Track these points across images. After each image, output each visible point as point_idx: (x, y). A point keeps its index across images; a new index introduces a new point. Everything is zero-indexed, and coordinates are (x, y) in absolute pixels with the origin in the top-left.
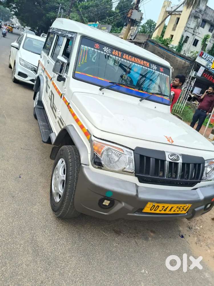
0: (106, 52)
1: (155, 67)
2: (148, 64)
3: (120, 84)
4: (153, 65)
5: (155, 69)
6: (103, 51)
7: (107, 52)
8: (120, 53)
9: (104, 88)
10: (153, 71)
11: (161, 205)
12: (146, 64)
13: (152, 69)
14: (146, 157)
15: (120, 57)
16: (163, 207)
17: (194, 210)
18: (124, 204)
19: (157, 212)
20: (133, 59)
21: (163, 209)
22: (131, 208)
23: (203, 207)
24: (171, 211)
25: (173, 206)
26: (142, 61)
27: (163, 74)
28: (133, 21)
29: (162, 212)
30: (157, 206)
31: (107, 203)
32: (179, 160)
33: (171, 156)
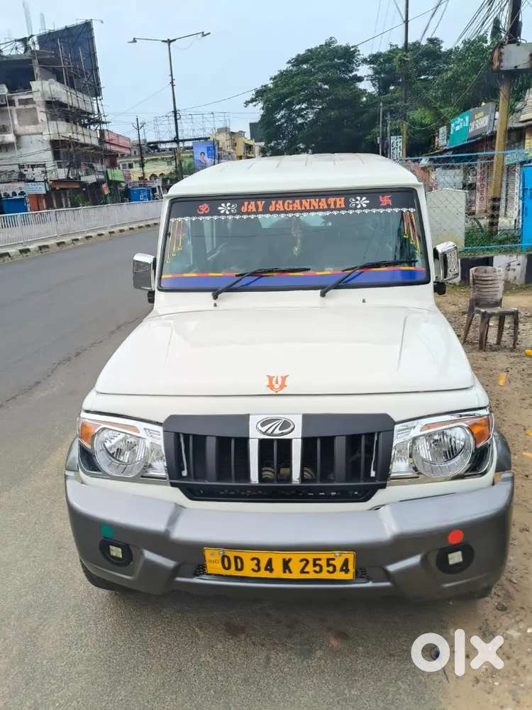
0: (225, 214)
1: (364, 201)
2: (341, 201)
3: (262, 273)
4: (359, 198)
5: (364, 205)
6: (218, 213)
7: (227, 213)
8: (261, 204)
9: (220, 293)
10: (359, 212)
11: (246, 556)
12: (335, 202)
13: (355, 208)
14: (194, 436)
15: (261, 213)
16: (256, 562)
17: (386, 572)
18: (148, 555)
19: (247, 572)
20: (295, 205)
21: (258, 565)
22: (170, 563)
23: (415, 560)
24: (290, 572)
25: (287, 555)
26: (323, 200)
27: (389, 210)
28: (514, 74)
29: (264, 574)
30: (236, 558)
31: (116, 552)
32: (290, 432)
33: (264, 424)
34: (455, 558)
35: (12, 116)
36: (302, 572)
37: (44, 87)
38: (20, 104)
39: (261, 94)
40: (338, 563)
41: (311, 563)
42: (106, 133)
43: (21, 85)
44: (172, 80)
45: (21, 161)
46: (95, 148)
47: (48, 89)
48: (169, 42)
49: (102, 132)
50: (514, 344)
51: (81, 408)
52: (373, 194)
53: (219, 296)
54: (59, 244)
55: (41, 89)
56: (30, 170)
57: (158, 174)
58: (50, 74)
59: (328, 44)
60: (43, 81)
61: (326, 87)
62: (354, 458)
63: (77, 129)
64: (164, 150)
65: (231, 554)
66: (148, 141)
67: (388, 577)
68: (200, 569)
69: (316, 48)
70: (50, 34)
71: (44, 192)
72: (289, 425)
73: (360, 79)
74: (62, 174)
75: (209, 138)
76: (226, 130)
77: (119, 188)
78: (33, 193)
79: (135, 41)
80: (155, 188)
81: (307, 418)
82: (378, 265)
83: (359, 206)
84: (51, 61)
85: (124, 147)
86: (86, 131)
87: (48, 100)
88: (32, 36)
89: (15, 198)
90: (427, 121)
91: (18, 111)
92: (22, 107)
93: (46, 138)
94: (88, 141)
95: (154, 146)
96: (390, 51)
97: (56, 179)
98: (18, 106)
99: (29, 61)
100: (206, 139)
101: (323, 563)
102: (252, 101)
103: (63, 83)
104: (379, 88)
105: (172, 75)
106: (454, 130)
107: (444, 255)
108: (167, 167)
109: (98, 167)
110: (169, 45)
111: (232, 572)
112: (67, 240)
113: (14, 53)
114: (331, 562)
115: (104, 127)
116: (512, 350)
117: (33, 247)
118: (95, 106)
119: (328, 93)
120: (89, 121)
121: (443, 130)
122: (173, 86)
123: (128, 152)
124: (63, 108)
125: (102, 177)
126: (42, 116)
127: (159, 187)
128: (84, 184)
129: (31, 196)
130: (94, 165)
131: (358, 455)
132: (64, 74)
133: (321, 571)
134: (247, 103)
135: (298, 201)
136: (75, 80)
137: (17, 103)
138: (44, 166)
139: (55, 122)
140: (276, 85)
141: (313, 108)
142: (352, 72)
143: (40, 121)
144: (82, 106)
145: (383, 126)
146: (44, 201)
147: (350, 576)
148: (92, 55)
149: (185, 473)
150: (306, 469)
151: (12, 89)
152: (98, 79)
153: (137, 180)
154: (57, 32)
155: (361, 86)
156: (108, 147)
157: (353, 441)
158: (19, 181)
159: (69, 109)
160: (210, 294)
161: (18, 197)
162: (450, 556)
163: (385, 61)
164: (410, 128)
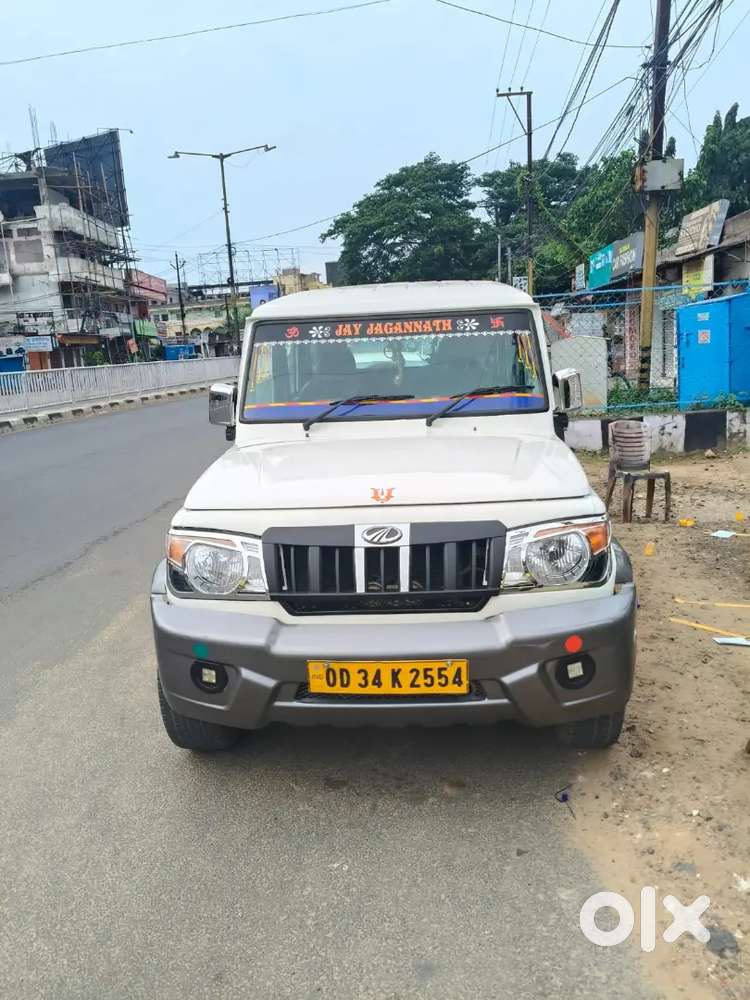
0: (317, 338)
1: (473, 324)
2: (447, 324)
3: (360, 400)
4: (467, 320)
5: (474, 328)
6: (310, 337)
7: (320, 336)
8: (357, 327)
9: (312, 422)
10: (468, 334)
11: (353, 668)
12: (441, 325)
13: (464, 331)
14: (295, 547)
15: (357, 336)
16: (363, 674)
17: (502, 684)
18: (246, 673)
19: (354, 689)
20: (396, 328)
21: (365, 678)
22: (270, 683)
23: (532, 670)
24: (400, 686)
25: (396, 666)
26: (428, 322)
27: (501, 333)
28: (661, 196)
29: (372, 690)
30: (342, 671)
31: (210, 676)
32: (397, 540)
33: (370, 532)
34: (575, 670)
35: (8, 251)
36: (413, 685)
37: (52, 214)
38: (19, 236)
39: (341, 225)
40: (451, 673)
41: (422, 674)
42: (134, 274)
43: (22, 211)
44: (226, 204)
45: (19, 308)
46: (119, 293)
47: (57, 216)
48: (222, 157)
49: (129, 272)
50: (667, 515)
51: (170, 525)
52: (483, 315)
53: (311, 427)
54: (75, 412)
55: (48, 215)
56: (32, 320)
57: (202, 328)
58: (61, 196)
59: (429, 162)
60: (52, 206)
61: (427, 216)
62: (465, 571)
63: (95, 268)
64: (211, 297)
65: (337, 667)
66: (189, 284)
67: (505, 690)
68: (302, 691)
69: (413, 167)
70: (62, 146)
71: (51, 349)
72: (397, 533)
73: (473, 206)
74: (74, 326)
75: (272, 282)
76: (295, 271)
77: (150, 346)
78: (34, 350)
79: (177, 155)
80: (199, 347)
81: (415, 527)
82: (490, 391)
83: (468, 329)
84: (63, 181)
85: (157, 292)
86: (107, 271)
87: (58, 230)
88: (37, 149)
89: (10, 356)
90: (560, 258)
91: (17, 245)
92: (23, 239)
93: (53, 279)
94: (109, 283)
95: (198, 292)
96: (509, 171)
97: (66, 332)
98: (16, 237)
99: (35, 180)
100: (267, 283)
101: (434, 673)
102: (330, 233)
103: (78, 209)
104: (498, 216)
105: (225, 199)
106: (595, 268)
107: (566, 383)
108: (215, 319)
109: (123, 317)
110: (222, 161)
111: (338, 689)
112: (85, 407)
113: (13, 170)
114: (443, 673)
115: (132, 265)
116: (664, 522)
117: (42, 415)
118: (120, 238)
119: (429, 224)
120: (111, 257)
121: (580, 268)
122: (226, 212)
123: (163, 298)
124: (77, 241)
125: (127, 330)
126: (48, 251)
127: (204, 344)
128: (104, 340)
129: (32, 355)
130: (117, 314)
131: (469, 568)
132: (80, 197)
133: (432, 684)
134: (324, 237)
135: (399, 324)
136: (94, 205)
137: (15, 233)
138: (51, 315)
139: (66, 259)
140: (361, 213)
141: (410, 243)
142: (460, 196)
143: (46, 257)
144: (103, 238)
145: (503, 266)
146: (49, 361)
147: (463, 689)
148: (118, 173)
149: (285, 588)
150: (414, 582)
151: (9, 216)
152: (124, 204)
153: (174, 335)
154: (72, 145)
155: (473, 214)
156: (137, 291)
157: (464, 547)
158: (15, 334)
159: (85, 241)
160: (300, 426)
161: (14, 355)
162: (570, 667)
163: (504, 183)
164: (537, 266)
